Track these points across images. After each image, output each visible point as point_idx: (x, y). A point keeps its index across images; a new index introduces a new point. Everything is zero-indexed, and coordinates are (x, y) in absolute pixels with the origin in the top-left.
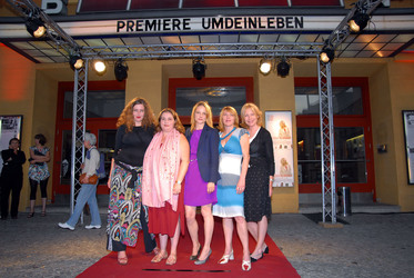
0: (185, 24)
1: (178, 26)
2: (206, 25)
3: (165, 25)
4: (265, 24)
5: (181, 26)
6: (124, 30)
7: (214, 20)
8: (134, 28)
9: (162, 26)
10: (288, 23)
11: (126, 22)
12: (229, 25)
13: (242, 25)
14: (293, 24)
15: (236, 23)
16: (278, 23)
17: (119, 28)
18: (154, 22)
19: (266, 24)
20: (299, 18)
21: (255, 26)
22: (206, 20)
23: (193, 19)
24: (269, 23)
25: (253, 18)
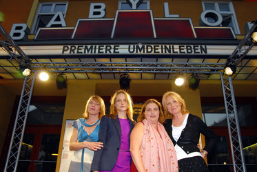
0: (115, 49)
1: (109, 50)
2: (132, 50)
3: (99, 49)
5: (112, 51)
6: (67, 53)
7: (138, 47)
8: (76, 51)
9: (97, 50)
10: (195, 49)
11: (70, 47)
12: (149, 50)
13: (160, 50)
14: (199, 51)
15: (155, 49)
16: (187, 49)
17: (64, 50)
18: (91, 48)
19: (178, 51)
20: (203, 46)
21: (170, 52)
23: (121, 46)
24: (180, 49)
25: (168, 46)
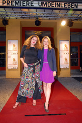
0: (31, 4)
1: (28, 4)
2: (40, 5)
3: (23, 3)
4: (63, 6)
6: (5, 5)
7: (43, 3)
8: (10, 4)
9: (22, 4)
10: (72, 6)
12: (49, 5)
13: (54, 5)
14: (74, 6)
15: (52, 5)
16: (68, 5)
17: (3, 3)
18: (19, 2)
20: (76, 4)
21: (59, 6)
22: (40, 2)
23: (35, 2)
24: (65, 5)
25: (58, 3)
